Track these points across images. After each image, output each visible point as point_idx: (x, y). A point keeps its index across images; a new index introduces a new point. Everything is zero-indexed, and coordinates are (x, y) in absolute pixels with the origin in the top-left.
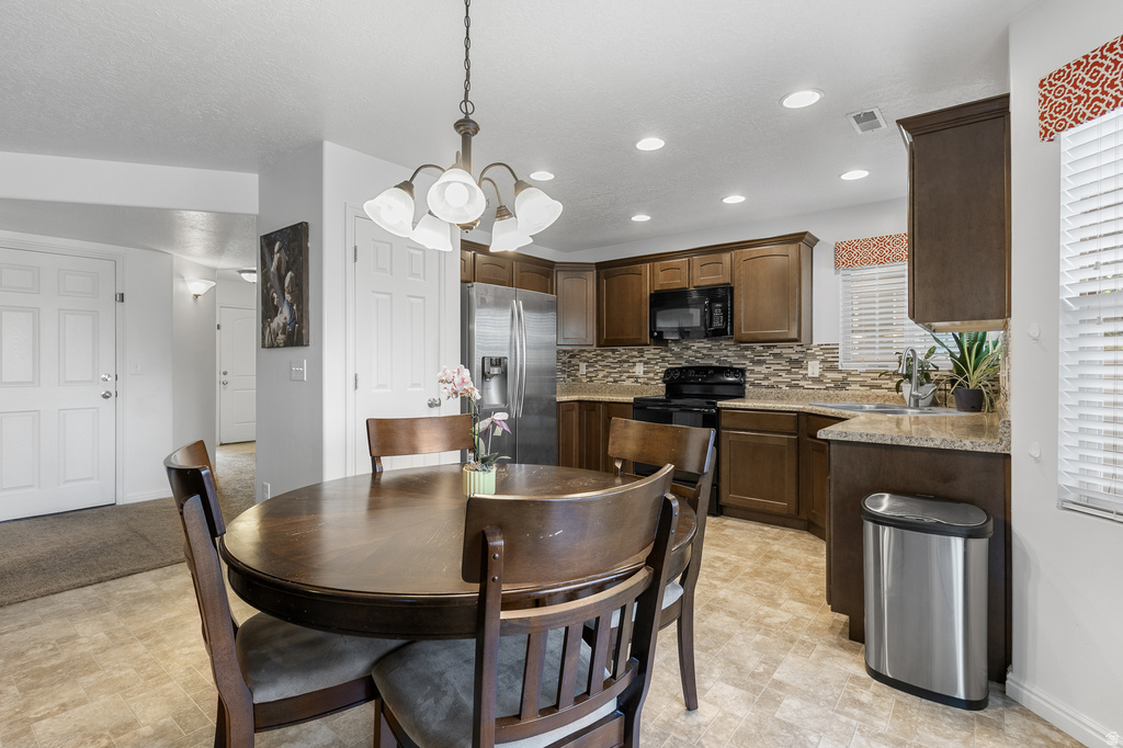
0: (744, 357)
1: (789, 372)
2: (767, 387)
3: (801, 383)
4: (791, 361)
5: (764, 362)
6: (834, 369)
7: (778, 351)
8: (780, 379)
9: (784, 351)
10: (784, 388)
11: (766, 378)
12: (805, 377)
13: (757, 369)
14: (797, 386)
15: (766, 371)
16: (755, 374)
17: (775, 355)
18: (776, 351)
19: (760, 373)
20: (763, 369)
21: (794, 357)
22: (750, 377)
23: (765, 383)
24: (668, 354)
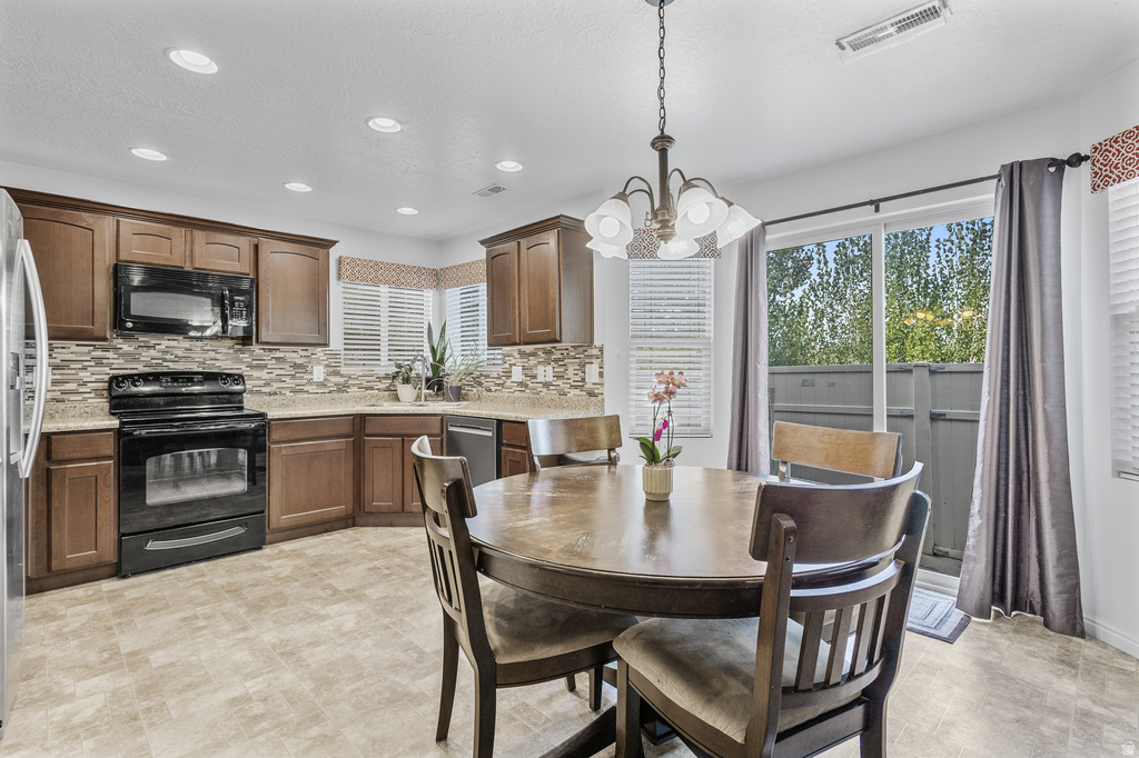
0: (240, 361)
1: (293, 377)
2: (270, 394)
3: (306, 388)
4: (295, 366)
5: (265, 366)
6: (337, 373)
7: (281, 355)
8: (283, 385)
9: (288, 355)
10: (288, 394)
11: (267, 384)
12: (310, 382)
13: (256, 374)
14: (301, 391)
15: (268, 376)
16: (255, 379)
17: (277, 359)
18: (278, 354)
19: (259, 378)
20: (263, 374)
21: (299, 361)
22: (249, 384)
23: (264, 390)
24: (110, 354)
